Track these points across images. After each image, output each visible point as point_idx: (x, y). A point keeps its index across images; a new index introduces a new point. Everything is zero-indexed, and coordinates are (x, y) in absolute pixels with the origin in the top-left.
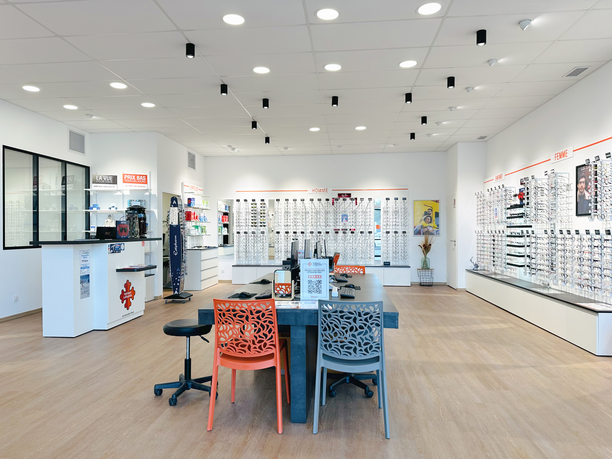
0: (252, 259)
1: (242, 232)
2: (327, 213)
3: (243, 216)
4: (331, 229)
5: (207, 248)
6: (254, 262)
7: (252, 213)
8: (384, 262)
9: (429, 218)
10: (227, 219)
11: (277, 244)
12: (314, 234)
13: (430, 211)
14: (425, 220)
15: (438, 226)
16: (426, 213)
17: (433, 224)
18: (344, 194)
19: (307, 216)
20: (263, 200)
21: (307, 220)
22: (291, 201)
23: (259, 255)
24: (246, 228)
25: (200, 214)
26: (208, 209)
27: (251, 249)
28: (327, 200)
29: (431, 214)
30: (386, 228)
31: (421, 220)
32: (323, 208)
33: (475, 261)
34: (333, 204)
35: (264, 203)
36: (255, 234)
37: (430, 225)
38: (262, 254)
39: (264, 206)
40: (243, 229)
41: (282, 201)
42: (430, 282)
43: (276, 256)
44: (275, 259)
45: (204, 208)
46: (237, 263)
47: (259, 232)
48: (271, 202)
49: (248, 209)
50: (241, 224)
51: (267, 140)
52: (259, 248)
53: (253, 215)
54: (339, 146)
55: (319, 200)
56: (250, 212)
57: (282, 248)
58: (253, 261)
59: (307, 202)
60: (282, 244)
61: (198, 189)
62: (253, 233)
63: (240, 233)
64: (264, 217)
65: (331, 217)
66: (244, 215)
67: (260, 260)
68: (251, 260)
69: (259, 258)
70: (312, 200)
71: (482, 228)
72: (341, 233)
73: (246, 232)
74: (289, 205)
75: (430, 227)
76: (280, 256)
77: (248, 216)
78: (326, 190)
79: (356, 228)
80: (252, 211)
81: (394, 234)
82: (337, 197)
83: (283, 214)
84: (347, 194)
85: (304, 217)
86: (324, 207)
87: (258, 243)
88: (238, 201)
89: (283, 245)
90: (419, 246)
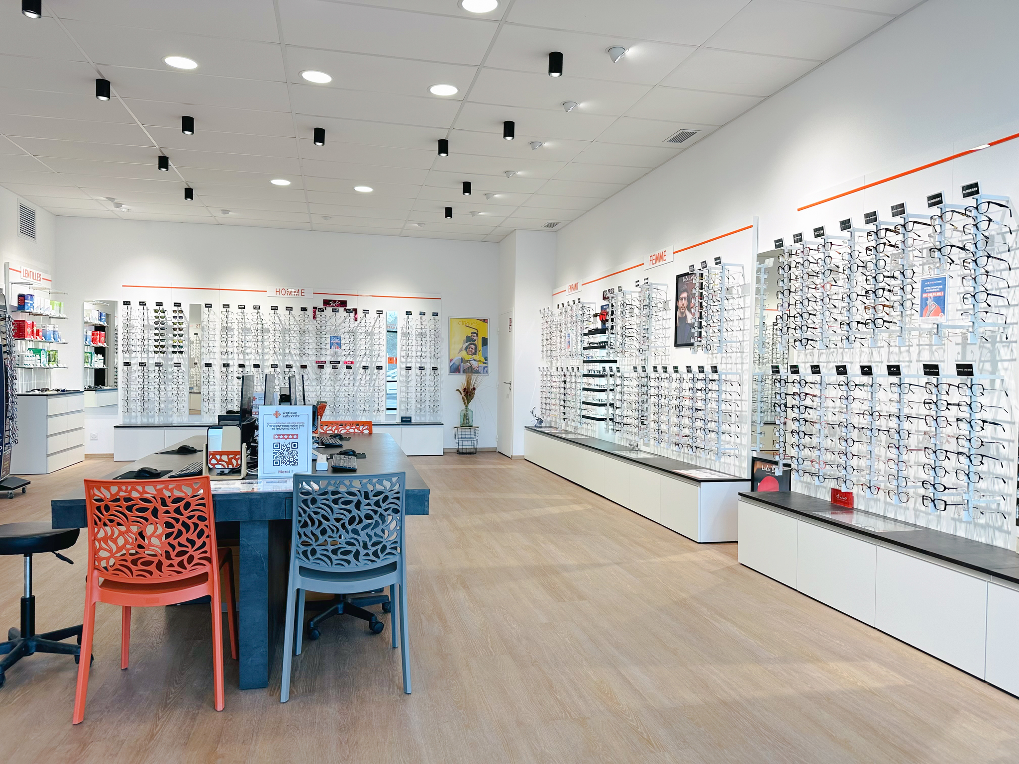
0: (156, 414)
1: (136, 364)
2: (303, 332)
3: (137, 333)
4: (310, 361)
5: (59, 392)
6: (159, 419)
7: (155, 329)
8: (402, 418)
9: (473, 347)
10: (102, 339)
11: (206, 387)
12: (278, 370)
13: (475, 335)
14: (466, 349)
15: (486, 359)
16: (468, 339)
17: (479, 356)
18: (335, 301)
19: (266, 337)
20: (177, 305)
21: (265, 343)
22: (234, 308)
23: (170, 406)
24: (143, 356)
25: (45, 327)
26: (62, 318)
27: (152, 395)
28: (304, 309)
29: (475, 340)
30: (406, 361)
31: (461, 350)
32: (295, 323)
33: (538, 413)
34: (314, 318)
35: (179, 309)
36: (161, 368)
37: (475, 357)
38: (175, 404)
39: (180, 315)
40: (136, 357)
41: (217, 308)
42: (472, 447)
43: (204, 407)
44: (202, 413)
45: (54, 314)
46: (124, 422)
47: (169, 363)
48: (195, 309)
49: (148, 320)
50: (133, 348)
51: (189, 193)
52: (170, 394)
53: (157, 332)
54: (325, 218)
55: (289, 309)
56: (152, 326)
57: (216, 393)
58: (157, 418)
59: (266, 311)
60: (215, 387)
61: (42, 277)
62: (158, 365)
63: (130, 365)
64: (180, 335)
65: (311, 339)
66: (139, 331)
67: (171, 416)
68: (153, 416)
69: (170, 413)
70: (275, 308)
71: (549, 363)
72: (328, 369)
73: (144, 363)
74: (230, 315)
75: (475, 360)
76: (213, 408)
77: (148, 333)
78: (300, 292)
79: (356, 360)
80: (156, 323)
81: (418, 372)
82: (321, 305)
83: (218, 332)
84: (339, 301)
85: (260, 338)
86: (297, 322)
87: (168, 385)
88: (127, 303)
89: (217, 388)
90: (458, 390)
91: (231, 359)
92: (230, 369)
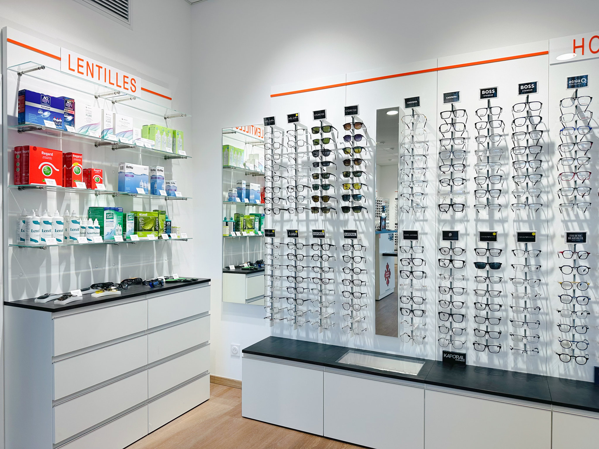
91: (461, 221)
92: (459, 244)
